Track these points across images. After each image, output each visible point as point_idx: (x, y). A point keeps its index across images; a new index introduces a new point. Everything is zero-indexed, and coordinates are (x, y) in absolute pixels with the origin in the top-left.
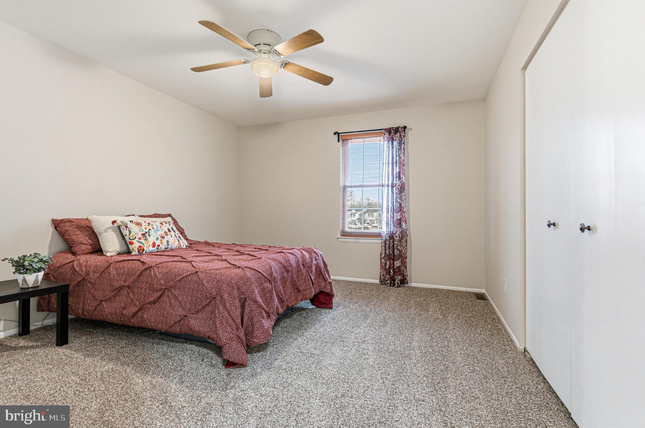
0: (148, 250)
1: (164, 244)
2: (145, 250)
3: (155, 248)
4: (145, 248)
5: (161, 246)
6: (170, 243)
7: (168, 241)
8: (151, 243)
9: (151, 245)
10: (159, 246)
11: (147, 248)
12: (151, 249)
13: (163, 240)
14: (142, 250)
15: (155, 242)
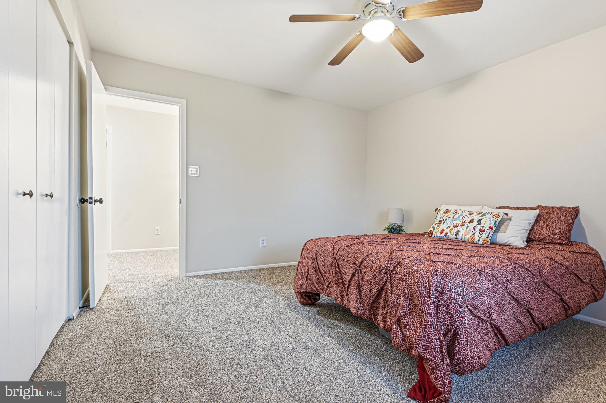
0: (436, 235)
1: (453, 233)
2: (433, 234)
3: (443, 235)
4: (434, 233)
5: (449, 234)
6: (460, 233)
7: (458, 232)
8: (440, 229)
9: (440, 231)
10: (446, 234)
11: (435, 233)
12: (438, 234)
13: (454, 229)
14: (431, 234)
15: (444, 229)
